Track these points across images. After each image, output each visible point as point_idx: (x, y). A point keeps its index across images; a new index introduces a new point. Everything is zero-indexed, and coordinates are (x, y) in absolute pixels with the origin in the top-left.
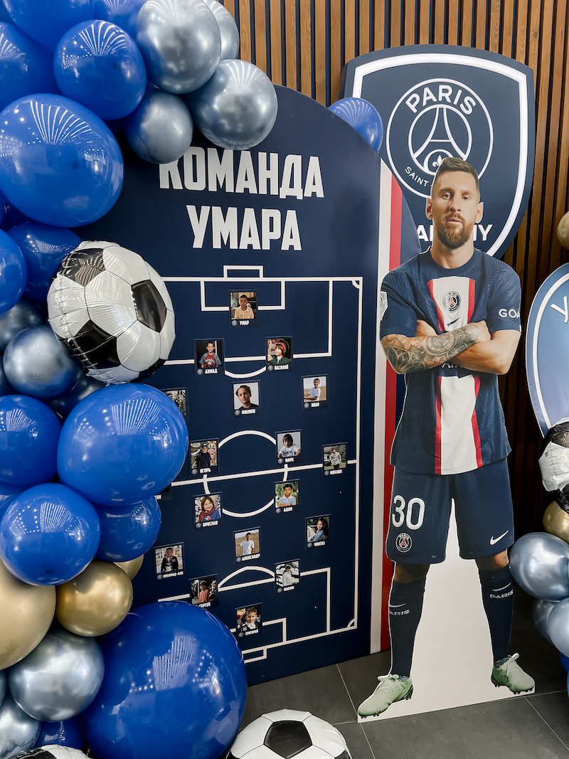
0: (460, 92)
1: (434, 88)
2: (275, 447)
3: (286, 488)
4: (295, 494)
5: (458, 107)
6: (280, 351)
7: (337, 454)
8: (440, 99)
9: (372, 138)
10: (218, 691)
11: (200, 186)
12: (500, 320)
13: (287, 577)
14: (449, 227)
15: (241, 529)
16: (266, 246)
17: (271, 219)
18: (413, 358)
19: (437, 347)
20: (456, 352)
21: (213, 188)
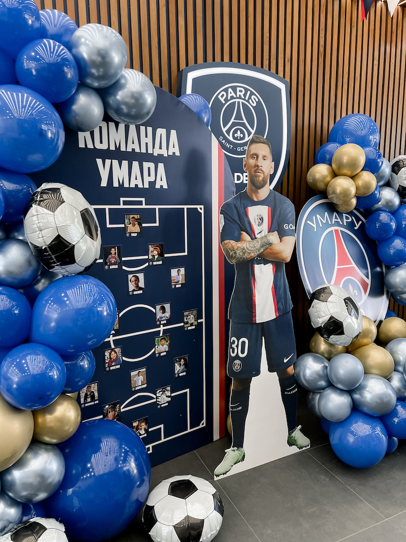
0: (249, 92)
1: (234, 89)
2: (155, 314)
3: (162, 340)
4: (168, 343)
5: (248, 101)
6: (156, 252)
7: (192, 316)
8: (238, 96)
9: (205, 120)
10: (135, 471)
11: (104, 146)
12: (285, 230)
13: (163, 398)
14: (256, 176)
15: (134, 369)
16: (146, 186)
17: (149, 168)
18: (239, 254)
19: (252, 247)
20: (262, 250)
21: (112, 148)
